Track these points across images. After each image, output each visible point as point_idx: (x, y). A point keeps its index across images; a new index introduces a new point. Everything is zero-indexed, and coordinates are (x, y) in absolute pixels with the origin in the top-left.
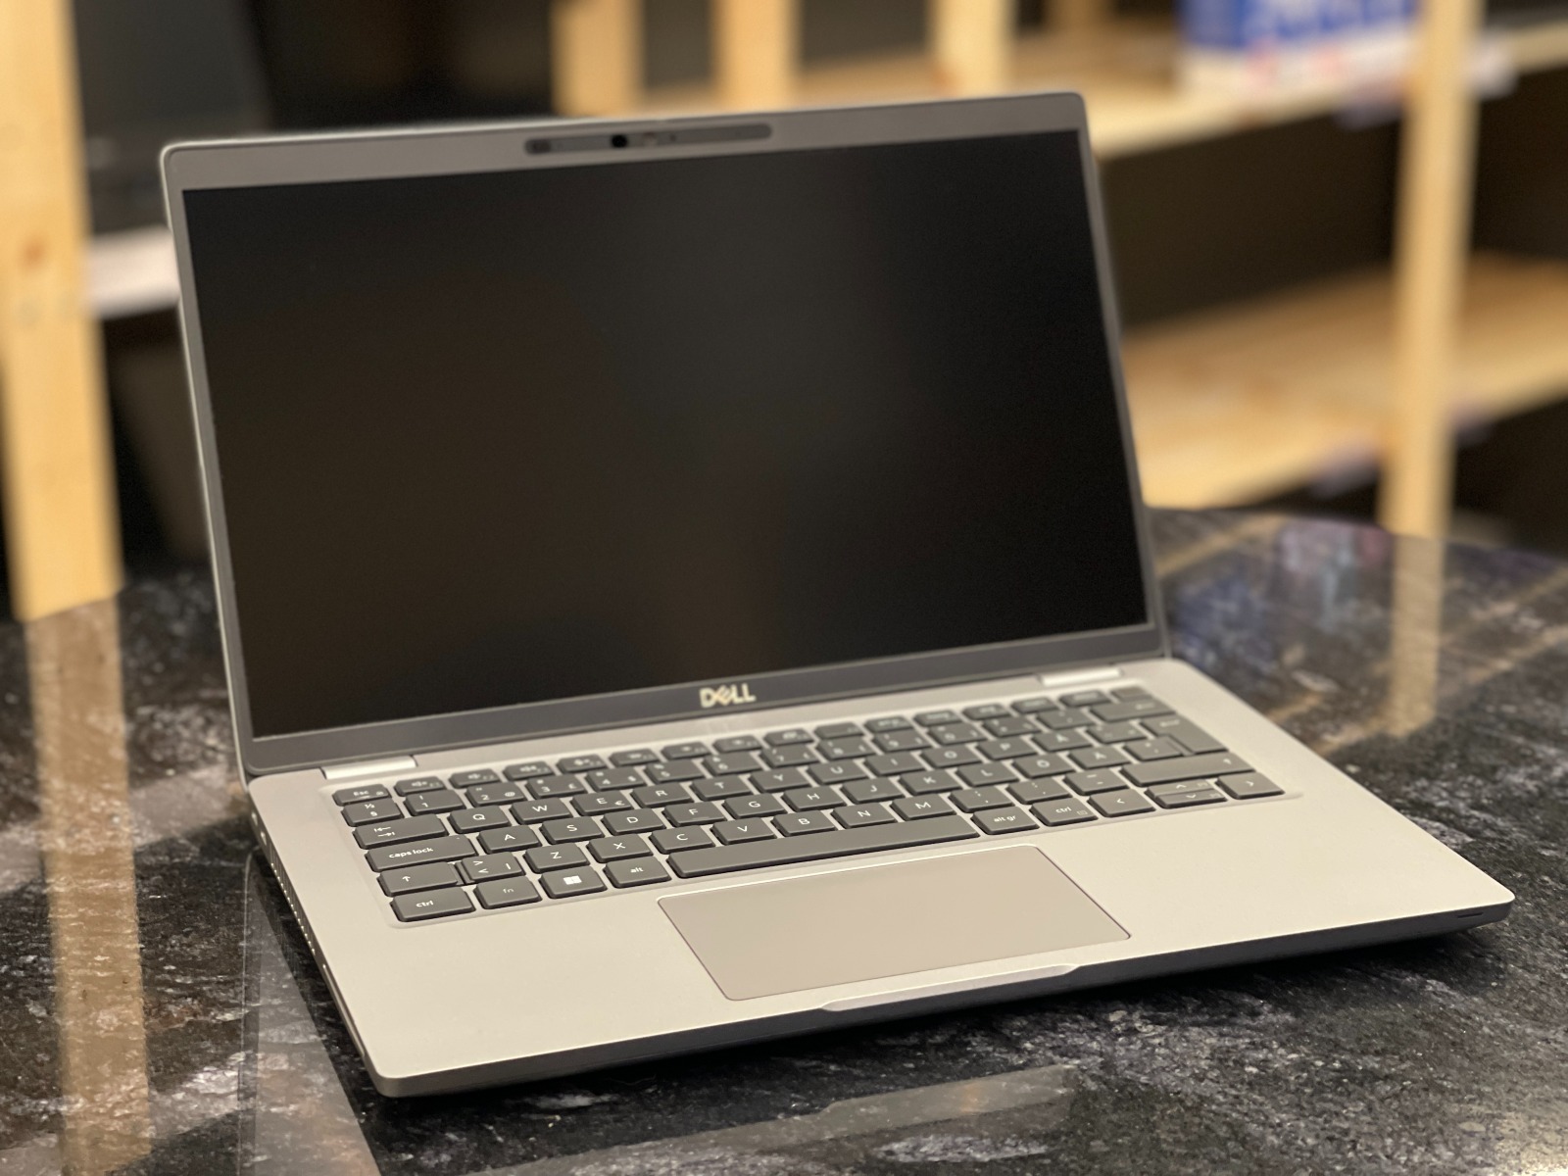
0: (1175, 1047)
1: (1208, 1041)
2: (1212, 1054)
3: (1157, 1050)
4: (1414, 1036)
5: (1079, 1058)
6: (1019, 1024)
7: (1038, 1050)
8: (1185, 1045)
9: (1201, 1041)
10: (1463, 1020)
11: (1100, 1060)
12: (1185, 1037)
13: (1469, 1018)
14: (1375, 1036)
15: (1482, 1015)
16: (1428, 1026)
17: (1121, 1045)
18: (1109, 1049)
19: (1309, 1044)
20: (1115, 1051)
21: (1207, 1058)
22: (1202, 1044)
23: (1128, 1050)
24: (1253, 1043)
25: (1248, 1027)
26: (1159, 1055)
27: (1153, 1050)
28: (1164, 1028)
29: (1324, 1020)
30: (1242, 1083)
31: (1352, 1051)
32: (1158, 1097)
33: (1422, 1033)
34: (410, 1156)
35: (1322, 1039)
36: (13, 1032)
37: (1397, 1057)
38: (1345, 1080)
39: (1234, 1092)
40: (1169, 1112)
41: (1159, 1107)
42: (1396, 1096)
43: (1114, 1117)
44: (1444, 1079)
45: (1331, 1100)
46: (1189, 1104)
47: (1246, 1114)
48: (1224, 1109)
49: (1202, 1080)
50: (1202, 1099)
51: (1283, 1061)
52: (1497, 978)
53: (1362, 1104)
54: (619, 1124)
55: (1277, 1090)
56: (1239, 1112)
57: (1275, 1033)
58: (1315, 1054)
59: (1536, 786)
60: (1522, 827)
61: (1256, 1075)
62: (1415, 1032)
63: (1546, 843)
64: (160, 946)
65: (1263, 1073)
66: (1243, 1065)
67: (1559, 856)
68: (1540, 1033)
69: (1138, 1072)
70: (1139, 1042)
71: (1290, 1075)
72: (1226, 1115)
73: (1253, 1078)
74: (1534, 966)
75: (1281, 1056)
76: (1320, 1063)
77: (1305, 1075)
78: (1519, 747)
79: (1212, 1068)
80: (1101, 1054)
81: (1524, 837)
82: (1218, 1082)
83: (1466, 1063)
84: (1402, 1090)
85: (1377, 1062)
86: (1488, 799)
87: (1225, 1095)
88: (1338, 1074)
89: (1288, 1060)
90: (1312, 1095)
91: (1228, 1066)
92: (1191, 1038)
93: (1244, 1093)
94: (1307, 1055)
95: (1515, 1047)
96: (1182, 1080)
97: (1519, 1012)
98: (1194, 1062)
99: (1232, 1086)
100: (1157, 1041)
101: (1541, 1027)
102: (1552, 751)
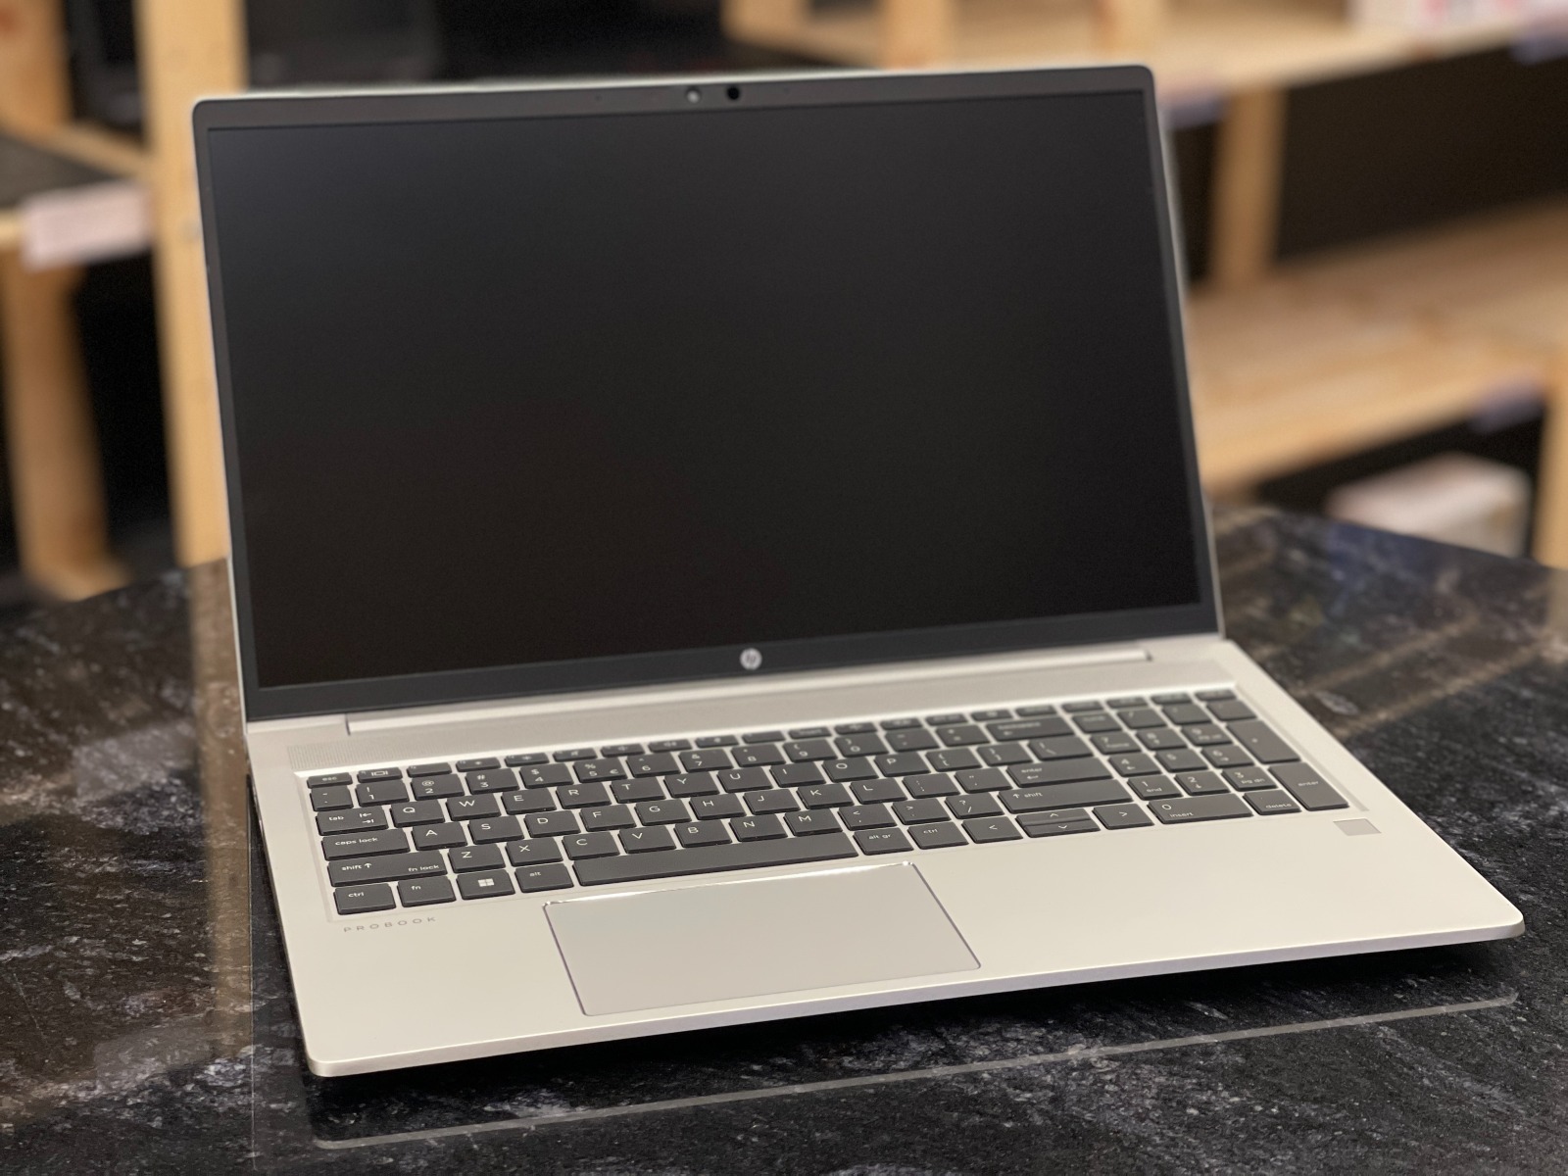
0: (1124, 1084)
1: (1157, 1080)
2: (1158, 1094)
3: (1106, 1087)
4: (1355, 1084)
5: (1031, 1091)
6: (981, 1053)
7: (994, 1081)
8: (1134, 1082)
9: (1150, 1079)
10: (1405, 1070)
11: (1051, 1094)
12: (1136, 1074)
13: (1411, 1068)
14: (1317, 1082)
15: (1426, 1065)
16: (1370, 1074)
17: (1074, 1079)
18: (1062, 1083)
19: (1253, 1087)
20: (1067, 1085)
21: (1152, 1098)
22: (1151, 1083)
23: (1079, 1085)
24: (1199, 1084)
25: (1199, 1068)
26: (1107, 1092)
27: (1103, 1087)
28: (1117, 1064)
29: (1272, 1063)
30: (1180, 1126)
31: (1292, 1097)
32: (1098, 1135)
33: (1364, 1082)
34: (391, 1160)
35: (1266, 1083)
36: (47, 1014)
37: (1334, 1105)
38: (1279, 1127)
39: (1171, 1134)
40: (1105, 1152)
41: (1096, 1145)
42: (1325, 1146)
43: (1053, 1154)
44: (1375, 1131)
45: (1261, 1147)
46: (1126, 1144)
47: (1178, 1158)
48: (1158, 1151)
49: (1143, 1120)
50: (1140, 1140)
51: (1224, 1104)
52: (1448, 1028)
53: (1291, 1153)
54: (588, 1138)
55: (1212, 1133)
56: (1172, 1155)
57: (1223, 1075)
58: (1256, 1099)
59: (1529, 825)
60: (1506, 868)
61: (1196, 1118)
62: (1357, 1080)
63: (1526, 887)
64: (195, 933)
65: (1203, 1116)
66: (1185, 1107)
67: (1536, 902)
68: (1477, 1087)
69: (1084, 1109)
70: (1091, 1077)
71: (1228, 1119)
72: (1159, 1158)
73: (1191, 1120)
74: (1487, 1018)
75: (1224, 1098)
76: (1259, 1108)
77: (1243, 1119)
78: (1522, 782)
79: (1155, 1107)
80: (1053, 1088)
81: (1507, 879)
82: (1158, 1123)
83: (1399, 1116)
84: (1333, 1140)
85: (1314, 1110)
86: (1479, 837)
87: (1162, 1135)
88: (1273, 1120)
89: (1229, 1104)
90: (1245, 1141)
91: (1172, 1107)
92: (1142, 1076)
93: (1180, 1135)
94: (1249, 1099)
95: (1450, 1101)
96: (1125, 1119)
97: (1461, 1064)
98: (1139, 1100)
99: (1171, 1128)
100: (1109, 1077)
101: (1480, 1081)
102: (1553, 789)
